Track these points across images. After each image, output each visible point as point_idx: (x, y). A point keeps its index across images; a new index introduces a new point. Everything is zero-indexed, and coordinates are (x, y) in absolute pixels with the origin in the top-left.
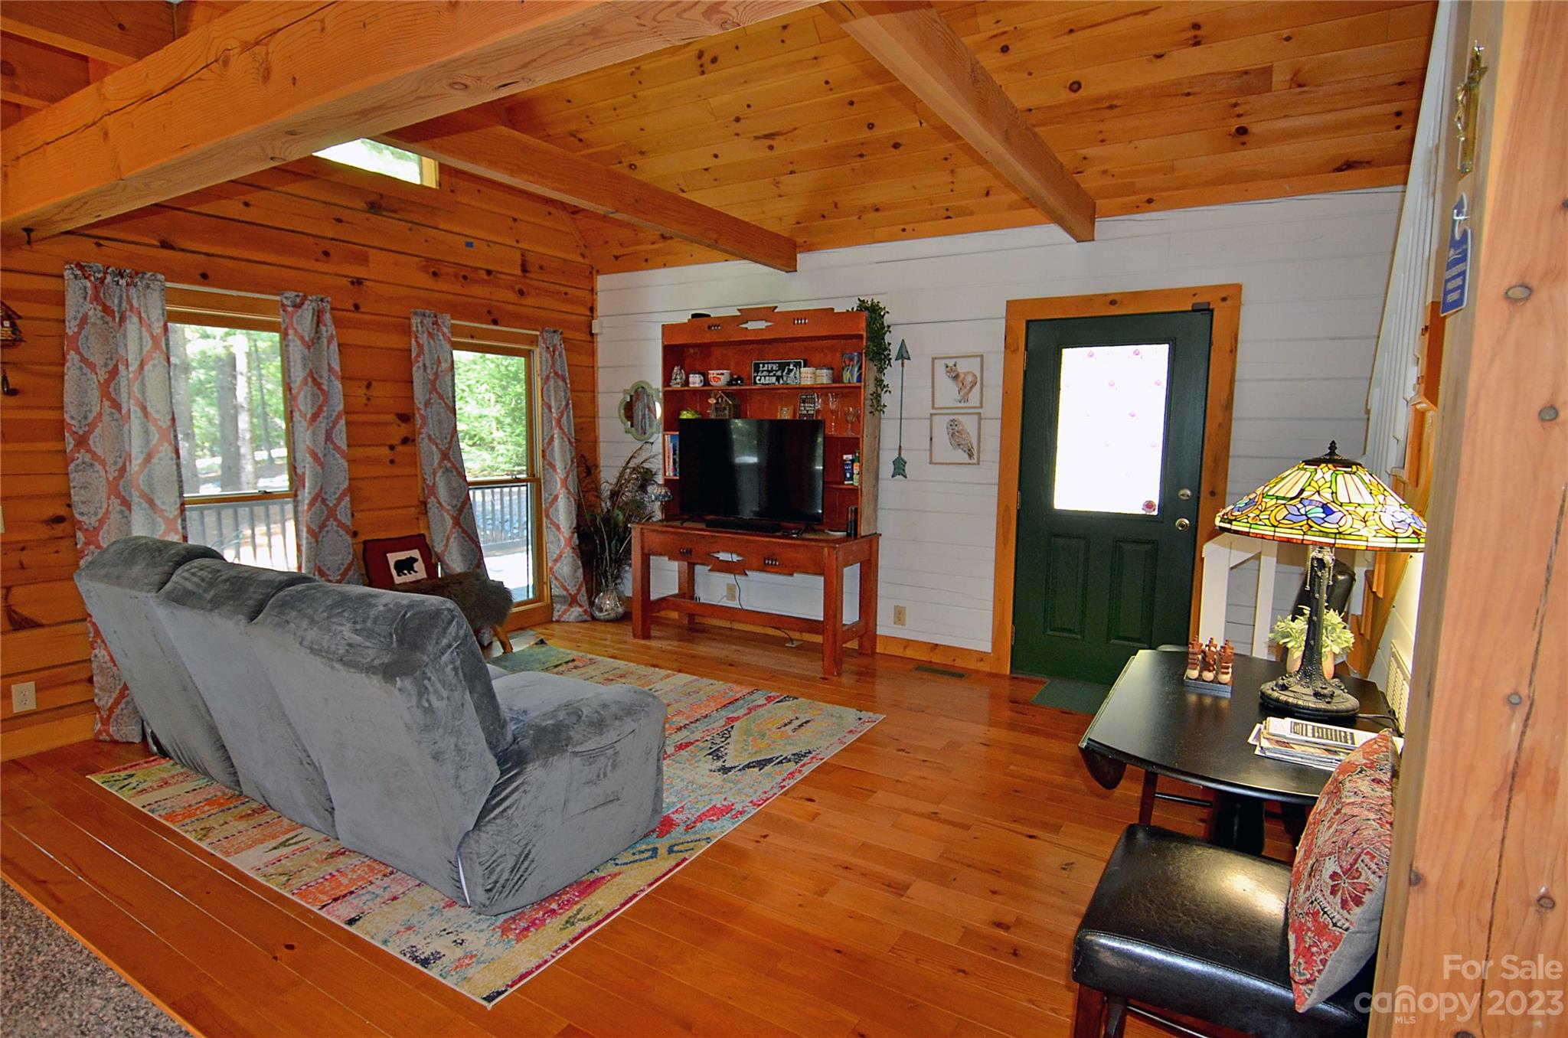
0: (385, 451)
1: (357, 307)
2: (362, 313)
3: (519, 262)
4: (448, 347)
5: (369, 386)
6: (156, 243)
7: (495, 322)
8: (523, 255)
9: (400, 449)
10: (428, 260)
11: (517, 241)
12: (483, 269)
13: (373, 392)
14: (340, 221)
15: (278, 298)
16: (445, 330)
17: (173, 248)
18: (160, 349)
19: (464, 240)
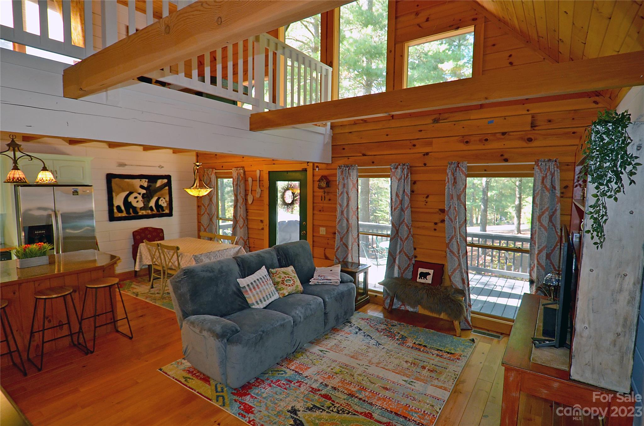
0: (432, 225)
1: (425, 164)
2: (428, 166)
3: (530, 122)
4: (464, 177)
5: (427, 197)
6: (361, 155)
7: (506, 160)
8: (533, 117)
9: (440, 225)
10: (463, 136)
11: (528, 110)
12: (499, 133)
13: (428, 200)
14: (421, 131)
15: (389, 167)
16: (464, 169)
17: (365, 155)
18: (355, 187)
19: (487, 120)
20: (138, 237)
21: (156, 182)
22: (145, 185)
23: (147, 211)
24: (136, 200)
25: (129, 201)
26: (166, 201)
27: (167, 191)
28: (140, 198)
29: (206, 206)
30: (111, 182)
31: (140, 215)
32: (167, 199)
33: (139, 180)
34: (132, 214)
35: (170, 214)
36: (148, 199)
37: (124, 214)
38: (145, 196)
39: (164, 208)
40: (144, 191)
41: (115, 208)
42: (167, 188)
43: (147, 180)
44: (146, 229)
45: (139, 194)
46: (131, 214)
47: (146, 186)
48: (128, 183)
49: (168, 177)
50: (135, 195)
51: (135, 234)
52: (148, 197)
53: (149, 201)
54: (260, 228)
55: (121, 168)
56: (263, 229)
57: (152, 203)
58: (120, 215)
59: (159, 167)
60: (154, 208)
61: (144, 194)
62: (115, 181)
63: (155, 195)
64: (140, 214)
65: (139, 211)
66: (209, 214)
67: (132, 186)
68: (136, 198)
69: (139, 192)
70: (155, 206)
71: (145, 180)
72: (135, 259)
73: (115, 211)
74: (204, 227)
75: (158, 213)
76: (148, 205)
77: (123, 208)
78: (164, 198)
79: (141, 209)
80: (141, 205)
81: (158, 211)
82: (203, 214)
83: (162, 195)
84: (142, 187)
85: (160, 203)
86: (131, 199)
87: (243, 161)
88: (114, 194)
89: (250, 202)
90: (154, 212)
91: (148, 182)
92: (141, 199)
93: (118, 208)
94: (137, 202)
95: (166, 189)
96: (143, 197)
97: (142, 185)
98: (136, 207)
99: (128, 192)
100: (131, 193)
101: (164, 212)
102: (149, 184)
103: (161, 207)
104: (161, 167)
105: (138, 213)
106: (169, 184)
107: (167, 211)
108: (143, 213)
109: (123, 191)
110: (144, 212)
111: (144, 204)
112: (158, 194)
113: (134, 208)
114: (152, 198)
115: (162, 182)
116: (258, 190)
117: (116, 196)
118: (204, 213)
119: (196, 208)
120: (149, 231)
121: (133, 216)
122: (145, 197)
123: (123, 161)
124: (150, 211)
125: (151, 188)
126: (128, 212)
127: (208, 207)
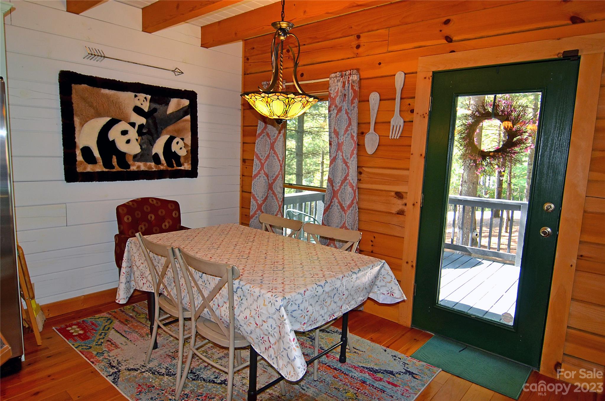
20: (127, 219)
21: (167, 104)
22: (146, 107)
23: (148, 163)
24: (126, 138)
25: (111, 139)
26: (186, 145)
27: (188, 125)
28: (133, 134)
29: (263, 159)
30: (70, 93)
31: (134, 172)
32: (188, 140)
33: (133, 94)
34: (117, 169)
35: (193, 173)
36: (150, 138)
37: (99, 168)
38: (144, 131)
39: (182, 160)
40: (143, 121)
41: (78, 152)
42: (188, 117)
43: (149, 97)
44: (145, 200)
45: (133, 125)
46: (113, 167)
47: (146, 110)
48: (107, 96)
49: (191, 96)
50: (123, 126)
51: (120, 210)
52: (149, 133)
53: (152, 143)
54: (394, 210)
55: (93, 62)
56: (401, 213)
57: (158, 148)
58: (90, 168)
59: (174, 71)
60: (162, 158)
61: (141, 127)
62: (78, 89)
63: (164, 131)
64: (133, 168)
65: (131, 162)
66: (267, 176)
67: (117, 104)
68: (124, 133)
69: (132, 121)
70: (164, 153)
71: (145, 95)
72: (119, 266)
73: (80, 158)
74: (256, 200)
75: (170, 169)
76: (151, 151)
77: (96, 153)
78: (183, 139)
79: (136, 157)
80: (134, 149)
81: (170, 164)
82: (256, 175)
83: (179, 131)
84: (138, 110)
85: (175, 148)
86: (114, 134)
87: (357, 55)
88: (77, 121)
89: (370, 147)
90: (162, 167)
91: (151, 101)
92: (136, 136)
93: (86, 151)
94: (128, 142)
95: (186, 121)
96: (140, 132)
97: (139, 105)
98: (124, 154)
99: (108, 119)
100: (113, 122)
101: (182, 168)
102: (154, 106)
103: (177, 157)
104: (177, 72)
105: (128, 166)
106: (192, 110)
107: (187, 167)
108: (139, 167)
109: (99, 115)
110: (142, 166)
111: (141, 148)
112: (170, 128)
113: (122, 156)
114: (158, 137)
115: (178, 104)
116: (397, 121)
117: (82, 125)
118: (259, 173)
119: (239, 162)
120: (151, 205)
121: (118, 172)
122: (144, 134)
123: (98, 47)
124: (153, 164)
125: (155, 114)
126: (107, 163)
127: (266, 160)
